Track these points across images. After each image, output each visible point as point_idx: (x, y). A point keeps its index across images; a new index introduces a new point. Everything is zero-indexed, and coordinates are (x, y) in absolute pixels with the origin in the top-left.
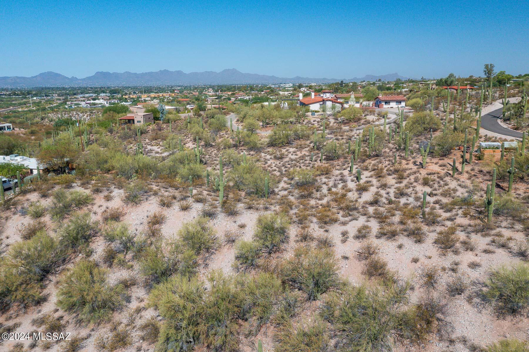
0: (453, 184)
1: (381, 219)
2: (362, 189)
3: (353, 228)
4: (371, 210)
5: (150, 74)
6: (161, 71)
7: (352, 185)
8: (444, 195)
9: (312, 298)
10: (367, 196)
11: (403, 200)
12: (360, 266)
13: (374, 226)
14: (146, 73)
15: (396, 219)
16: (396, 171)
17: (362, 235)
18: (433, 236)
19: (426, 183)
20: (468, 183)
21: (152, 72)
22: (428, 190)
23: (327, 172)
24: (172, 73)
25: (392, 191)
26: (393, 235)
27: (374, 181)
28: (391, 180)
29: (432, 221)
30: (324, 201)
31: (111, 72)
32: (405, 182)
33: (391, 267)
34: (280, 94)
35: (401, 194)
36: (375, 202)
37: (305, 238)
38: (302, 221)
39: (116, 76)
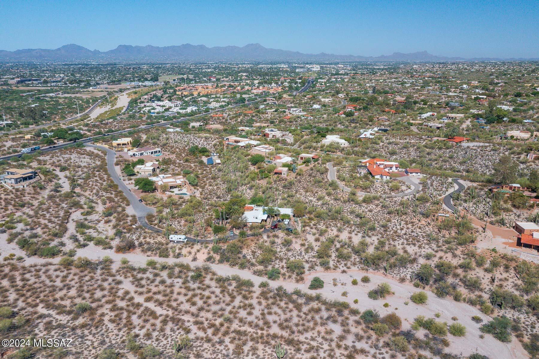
0: (427, 229)
1: (407, 240)
2: (402, 229)
3: (400, 242)
4: (404, 237)
5: (173, 48)
6: (183, 45)
7: (398, 227)
8: (424, 233)
9: (393, 256)
10: (403, 232)
11: (413, 234)
12: (402, 251)
13: (405, 242)
14: (168, 47)
15: (411, 240)
16: (412, 223)
17: (403, 244)
18: (418, 245)
19: (420, 228)
20: (431, 229)
21: (174, 46)
22: (420, 230)
23: (389, 221)
24: (194, 47)
25: (410, 230)
26: (409, 244)
27: (405, 226)
28: (410, 226)
29: (418, 241)
30: (391, 233)
31: (134, 45)
32: (414, 227)
33: (409, 251)
34: (321, 101)
35: (412, 232)
36: (405, 234)
37: (390, 244)
38: (388, 240)
39: (139, 49)
